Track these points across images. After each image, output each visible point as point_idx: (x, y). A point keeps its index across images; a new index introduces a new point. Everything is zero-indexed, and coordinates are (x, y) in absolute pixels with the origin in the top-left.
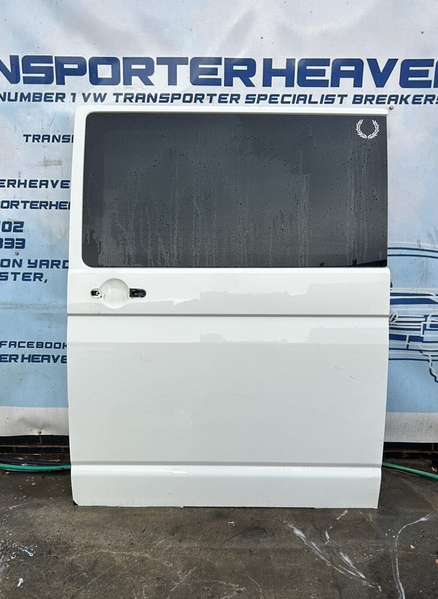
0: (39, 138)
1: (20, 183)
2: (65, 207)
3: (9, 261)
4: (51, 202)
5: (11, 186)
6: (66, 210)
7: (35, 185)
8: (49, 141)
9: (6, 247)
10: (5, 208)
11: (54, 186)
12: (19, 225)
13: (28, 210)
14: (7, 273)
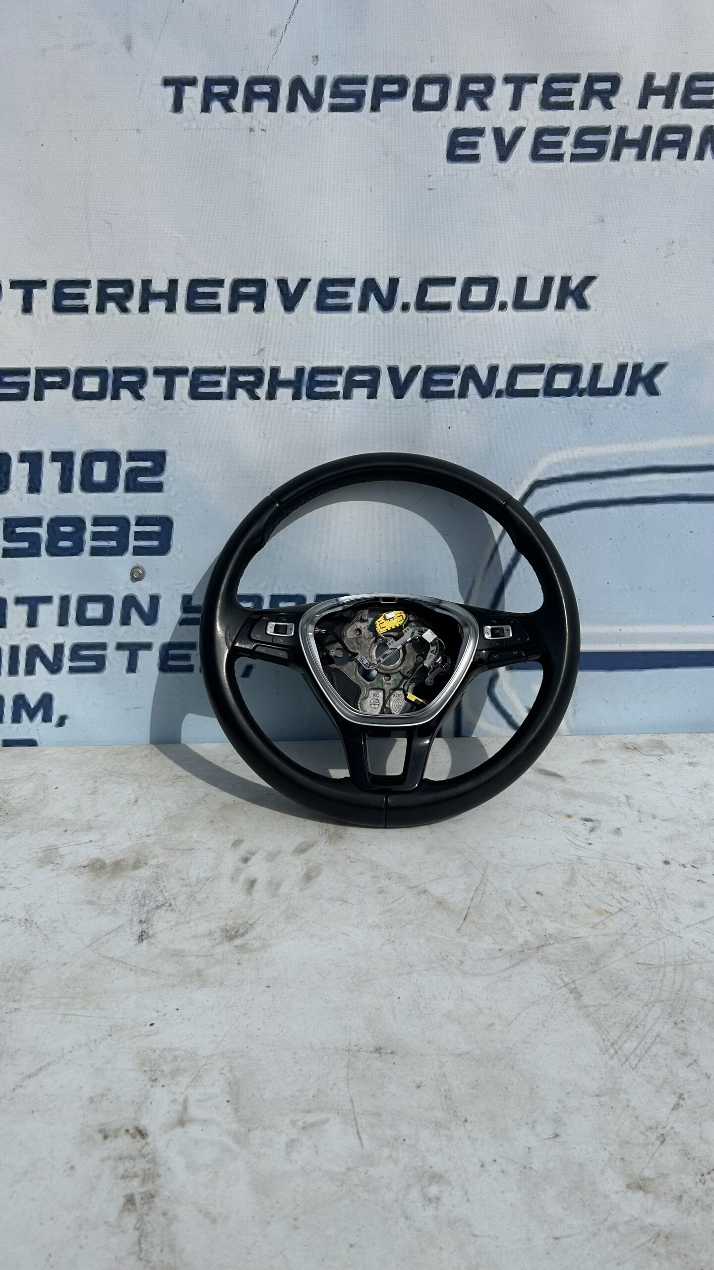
0: (233, 94)
1: (148, 295)
2: (331, 389)
3: (107, 601)
4: (275, 371)
5: (111, 306)
6: (334, 402)
7: (211, 302)
8: (273, 108)
9: (95, 552)
10: (90, 396)
11: (290, 301)
12: (148, 464)
13: (182, 405)
14: (103, 646)
